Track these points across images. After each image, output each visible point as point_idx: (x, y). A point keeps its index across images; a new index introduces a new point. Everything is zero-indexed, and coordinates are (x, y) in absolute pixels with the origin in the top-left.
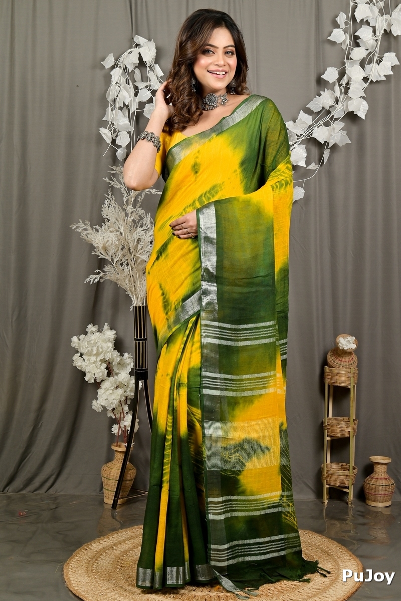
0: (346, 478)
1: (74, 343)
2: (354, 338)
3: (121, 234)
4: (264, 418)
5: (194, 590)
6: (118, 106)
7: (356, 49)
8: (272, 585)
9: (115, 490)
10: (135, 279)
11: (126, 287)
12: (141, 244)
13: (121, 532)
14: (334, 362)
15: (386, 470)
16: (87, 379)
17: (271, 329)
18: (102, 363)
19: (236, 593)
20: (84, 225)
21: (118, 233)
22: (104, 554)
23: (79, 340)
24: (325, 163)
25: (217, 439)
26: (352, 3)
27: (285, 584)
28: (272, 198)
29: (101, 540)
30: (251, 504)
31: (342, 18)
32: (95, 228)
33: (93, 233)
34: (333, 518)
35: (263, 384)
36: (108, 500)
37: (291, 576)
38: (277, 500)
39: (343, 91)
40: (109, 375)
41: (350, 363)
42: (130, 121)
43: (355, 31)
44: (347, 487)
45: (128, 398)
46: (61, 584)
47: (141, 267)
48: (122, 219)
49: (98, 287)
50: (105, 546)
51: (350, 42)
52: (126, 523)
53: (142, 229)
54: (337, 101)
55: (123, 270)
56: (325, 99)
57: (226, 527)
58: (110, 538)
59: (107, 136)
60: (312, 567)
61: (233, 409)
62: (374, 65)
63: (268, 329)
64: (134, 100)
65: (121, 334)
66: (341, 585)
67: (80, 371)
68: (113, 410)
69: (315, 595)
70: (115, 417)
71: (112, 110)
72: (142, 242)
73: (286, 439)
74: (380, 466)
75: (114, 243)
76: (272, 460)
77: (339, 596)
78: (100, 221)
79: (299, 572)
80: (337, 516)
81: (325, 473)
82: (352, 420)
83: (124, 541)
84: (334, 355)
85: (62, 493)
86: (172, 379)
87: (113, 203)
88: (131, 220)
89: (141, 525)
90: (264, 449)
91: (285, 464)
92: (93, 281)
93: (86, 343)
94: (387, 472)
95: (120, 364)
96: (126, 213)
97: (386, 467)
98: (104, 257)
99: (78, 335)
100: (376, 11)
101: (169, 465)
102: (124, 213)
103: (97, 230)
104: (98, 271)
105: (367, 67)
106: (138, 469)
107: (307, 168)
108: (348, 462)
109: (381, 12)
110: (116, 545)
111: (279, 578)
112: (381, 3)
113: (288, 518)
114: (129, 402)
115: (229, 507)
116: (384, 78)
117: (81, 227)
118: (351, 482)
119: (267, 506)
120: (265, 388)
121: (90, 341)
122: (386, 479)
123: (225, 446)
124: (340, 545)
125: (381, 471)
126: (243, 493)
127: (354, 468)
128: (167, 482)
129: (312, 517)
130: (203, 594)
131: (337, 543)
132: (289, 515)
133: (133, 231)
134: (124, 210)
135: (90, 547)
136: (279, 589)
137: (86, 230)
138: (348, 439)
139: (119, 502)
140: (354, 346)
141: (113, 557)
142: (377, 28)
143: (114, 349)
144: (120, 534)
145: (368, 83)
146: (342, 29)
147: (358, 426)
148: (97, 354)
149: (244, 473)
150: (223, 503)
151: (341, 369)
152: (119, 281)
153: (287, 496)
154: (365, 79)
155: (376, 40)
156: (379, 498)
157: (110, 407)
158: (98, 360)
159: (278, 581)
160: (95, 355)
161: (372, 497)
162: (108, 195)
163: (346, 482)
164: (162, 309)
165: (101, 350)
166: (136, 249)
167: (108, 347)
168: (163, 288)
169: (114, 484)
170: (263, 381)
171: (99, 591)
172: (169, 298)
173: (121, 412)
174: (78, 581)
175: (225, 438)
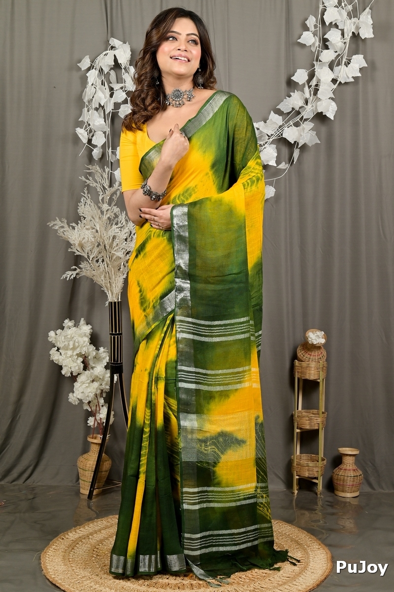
0: (316, 469)
1: (51, 337)
2: (323, 333)
3: (97, 231)
4: (240, 412)
5: (168, 578)
6: (93, 107)
7: (325, 51)
8: (243, 573)
9: (91, 481)
10: (111, 276)
11: (102, 283)
12: (117, 241)
13: (97, 522)
14: (304, 356)
15: (354, 461)
16: (63, 372)
17: (245, 325)
18: (78, 357)
19: (208, 581)
20: (60, 223)
21: (93, 230)
22: (80, 543)
23: (56, 334)
24: (294, 163)
25: (192, 431)
26: (321, 7)
27: (256, 572)
28: (244, 197)
29: (78, 529)
30: (227, 495)
31: (311, 21)
32: (72, 226)
33: (69, 230)
34: (302, 508)
35: (239, 379)
36: (84, 490)
37: (262, 565)
38: (252, 491)
39: (312, 93)
40: (85, 368)
41: (319, 357)
42: (105, 121)
43: (324, 34)
44: (316, 478)
45: (104, 391)
46: (38, 572)
47: (116, 263)
48: (98, 216)
49: (75, 283)
50: (81, 535)
51: (319, 45)
52: (102, 513)
53: (117, 227)
54: (306, 102)
55: (99, 266)
56: (295, 100)
57: (200, 517)
58: (86, 527)
59: (83, 136)
60: (283, 556)
61: (208, 403)
62: (343, 67)
63: (242, 325)
64: (110, 101)
65: (97, 329)
66: (310, 573)
67: (57, 365)
68: (89, 402)
69: (285, 583)
70: (91, 409)
71: (88, 111)
72: (117, 239)
73: (262, 432)
74: (348, 458)
75: (90, 240)
76: (248, 452)
77: (308, 584)
78: (76, 219)
79: (270, 561)
80: (307, 506)
81: (295, 464)
82: (321, 413)
83: (100, 531)
84: (303, 349)
85: (39, 484)
86: (150, 374)
87: (89, 202)
88: (106, 218)
89: (116, 514)
90: (240, 442)
91: (260, 457)
92: (70, 277)
93: (63, 338)
94: (355, 464)
95: (95, 358)
96: (101, 211)
97: (354, 458)
98: (80, 254)
99: (55, 330)
100: (345, 14)
101: (146, 457)
102: (99, 211)
103: (74, 228)
104: (74, 267)
105: (336, 69)
106: (113, 461)
107: (278, 167)
108: (317, 454)
109: (350, 16)
110: (91, 534)
111: (251, 566)
112: (349, 6)
113: (261, 509)
114: (104, 395)
115: (205, 498)
116: (352, 80)
117: (58, 225)
118: (320, 473)
119: (243, 497)
120: (240, 382)
121: (67, 336)
122: (354, 470)
123: (201, 438)
124: (309, 535)
125: (349, 462)
126: (218, 484)
127: (323, 460)
128: (144, 473)
129: (283, 507)
130: (176, 582)
131: (306, 533)
132: (262, 506)
133: (109, 228)
134: (99, 208)
135: (67, 536)
136: (250, 577)
137: (63, 227)
138: (317, 431)
139: (95, 492)
140: (323, 341)
141: (89, 546)
142: (345, 31)
143: (90, 344)
144: (95, 524)
145: (336, 85)
146: (312, 31)
147: (327, 418)
148: (74, 349)
149: (220, 465)
150: (198, 494)
151: (310, 363)
152: (94, 277)
153: (261, 488)
154: (334, 81)
155: (345, 43)
156: (348, 488)
157: (86, 400)
158: (74, 354)
159: (249, 569)
160: (72, 349)
161: (340, 488)
162: (84, 193)
163: (315, 473)
164: (139, 305)
165: (77, 344)
166: (111, 246)
167: (84, 342)
168: (140, 285)
169: (90, 475)
170: (238, 376)
171: (75, 580)
172: (146, 295)
173: (97, 405)
174: (55, 569)
175: (200, 430)
